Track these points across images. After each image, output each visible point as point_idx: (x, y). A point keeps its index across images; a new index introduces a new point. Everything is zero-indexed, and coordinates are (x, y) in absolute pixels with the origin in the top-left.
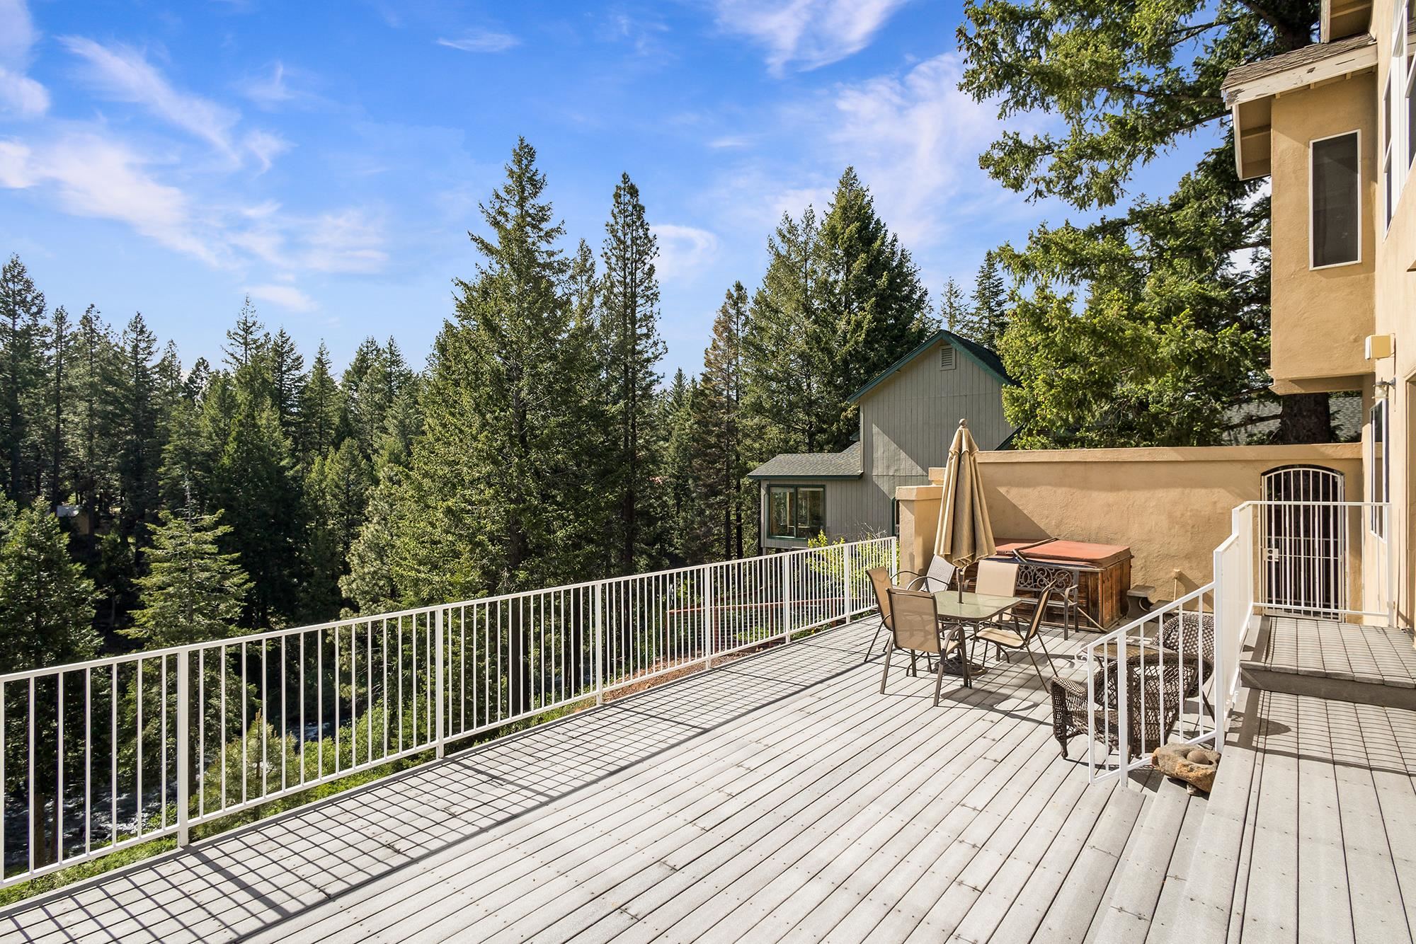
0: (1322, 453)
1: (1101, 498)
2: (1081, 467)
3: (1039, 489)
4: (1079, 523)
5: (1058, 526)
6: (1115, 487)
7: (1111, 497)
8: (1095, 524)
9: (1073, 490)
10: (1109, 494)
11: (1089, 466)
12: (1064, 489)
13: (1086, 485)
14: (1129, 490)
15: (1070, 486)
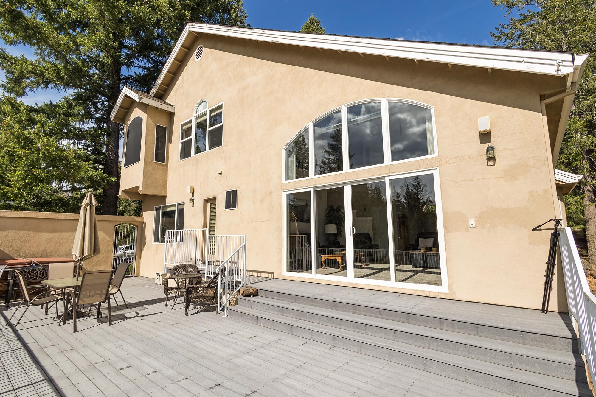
0: (134, 219)
1: (46, 236)
2: (37, 221)
3: (7, 231)
4: (32, 249)
5: (18, 251)
6: (54, 231)
7: (51, 235)
8: (41, 249)
9: (29, 232)
10: (51, 234)
11: (40, 220)
12: (24, 232)
13: (37, 230)
14: (61, 232)
15: (28, 230)
